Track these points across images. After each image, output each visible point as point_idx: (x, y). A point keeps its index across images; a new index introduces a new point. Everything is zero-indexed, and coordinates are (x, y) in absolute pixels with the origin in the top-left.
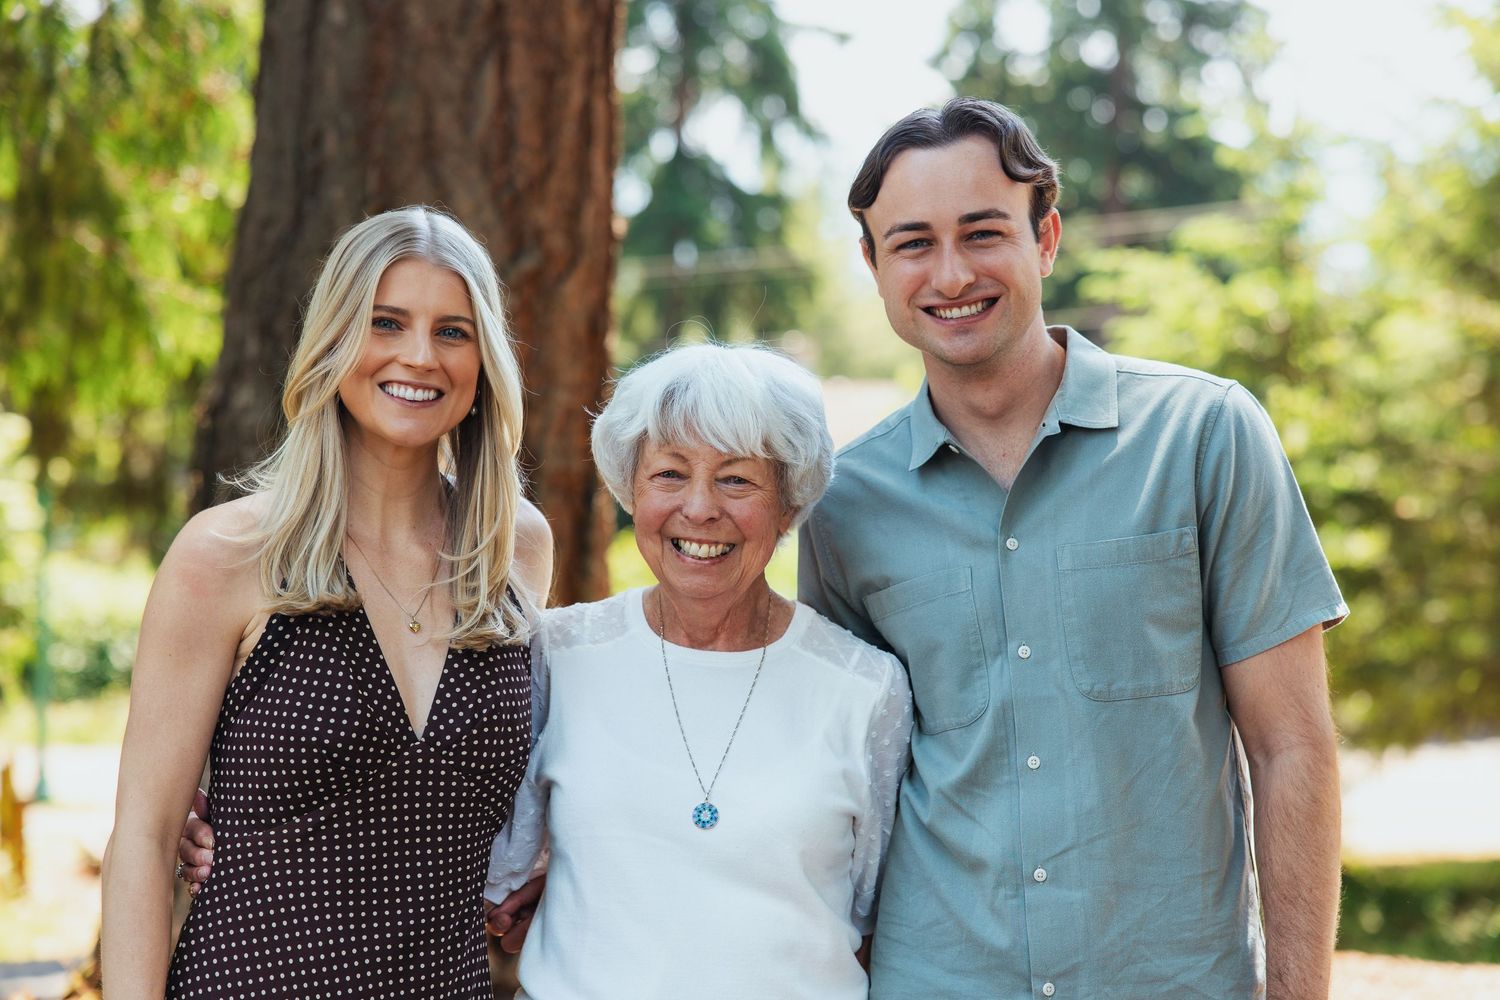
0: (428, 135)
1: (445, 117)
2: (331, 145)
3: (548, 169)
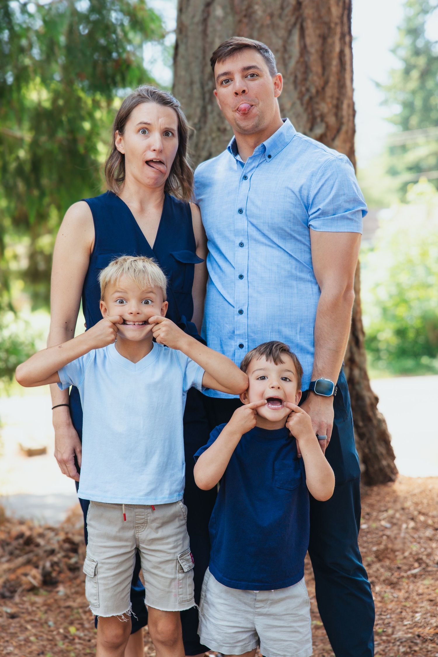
3: (326, 83)
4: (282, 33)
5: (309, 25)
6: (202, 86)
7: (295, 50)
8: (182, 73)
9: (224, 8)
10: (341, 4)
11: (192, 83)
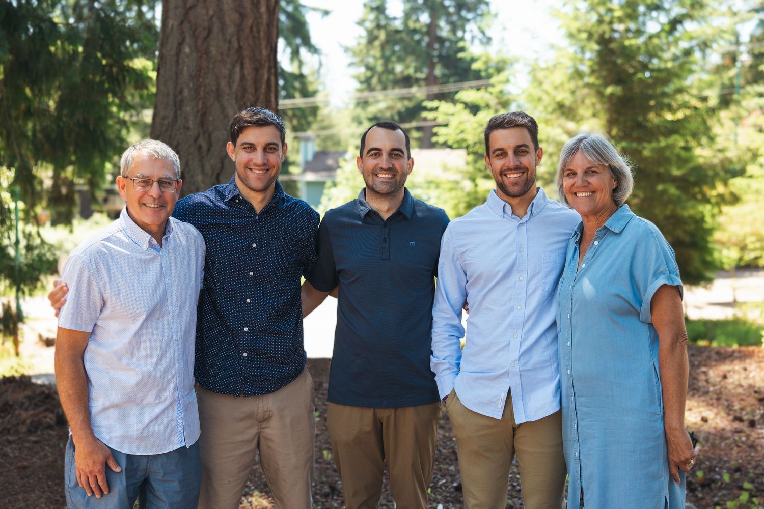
0: (218, 89)
1: (223, 83)
2: (186, 93)
4: (229, 66)
5: (247, 62)
6: (175, 97)
7: (237, 77)
8: (162, 87)
9: (190, 47)
10: (269, 48)
11: (168, 94)
